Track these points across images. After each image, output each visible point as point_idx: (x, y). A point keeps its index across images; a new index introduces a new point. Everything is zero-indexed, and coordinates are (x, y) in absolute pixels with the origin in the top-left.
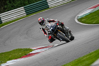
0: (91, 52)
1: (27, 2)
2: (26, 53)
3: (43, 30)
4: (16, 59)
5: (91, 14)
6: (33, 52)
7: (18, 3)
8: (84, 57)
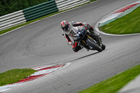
0: (118, 74)
1: (27, 4)
2: (26, 75)
3: (67, 36)
4: (12, 83)
5: (117, 19)
6: (35, 74)
7: (14, 4)
8: (107, 81)
